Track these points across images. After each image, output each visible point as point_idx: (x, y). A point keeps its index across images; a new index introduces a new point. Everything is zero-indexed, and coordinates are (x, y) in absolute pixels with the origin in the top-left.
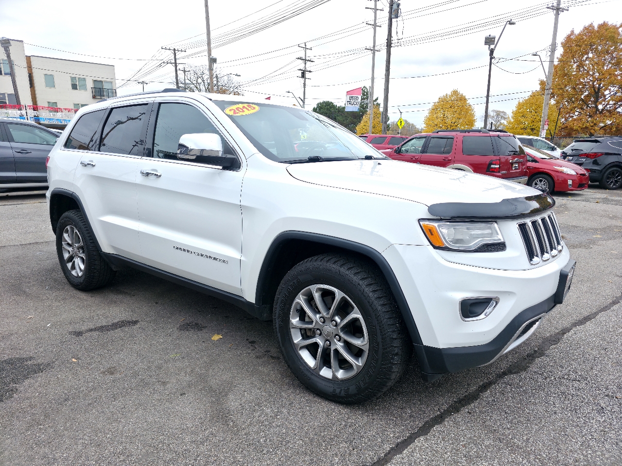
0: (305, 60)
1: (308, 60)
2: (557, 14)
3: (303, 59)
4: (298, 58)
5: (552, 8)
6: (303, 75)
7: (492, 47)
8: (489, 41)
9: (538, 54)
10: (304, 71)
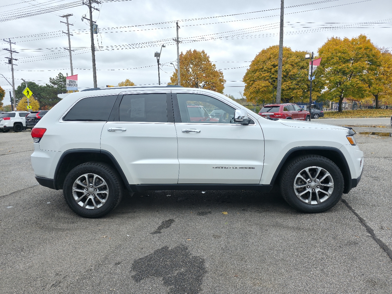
0: (11, 51)
1: (14, 52)
2: (178, 44)
3: (9, 50)
4: (5, 49)
5: (175, 40)
6: (10, 62)
7: (158, 58)
8: (157, 55)
9: (173, 63)
10: (11, 59)
